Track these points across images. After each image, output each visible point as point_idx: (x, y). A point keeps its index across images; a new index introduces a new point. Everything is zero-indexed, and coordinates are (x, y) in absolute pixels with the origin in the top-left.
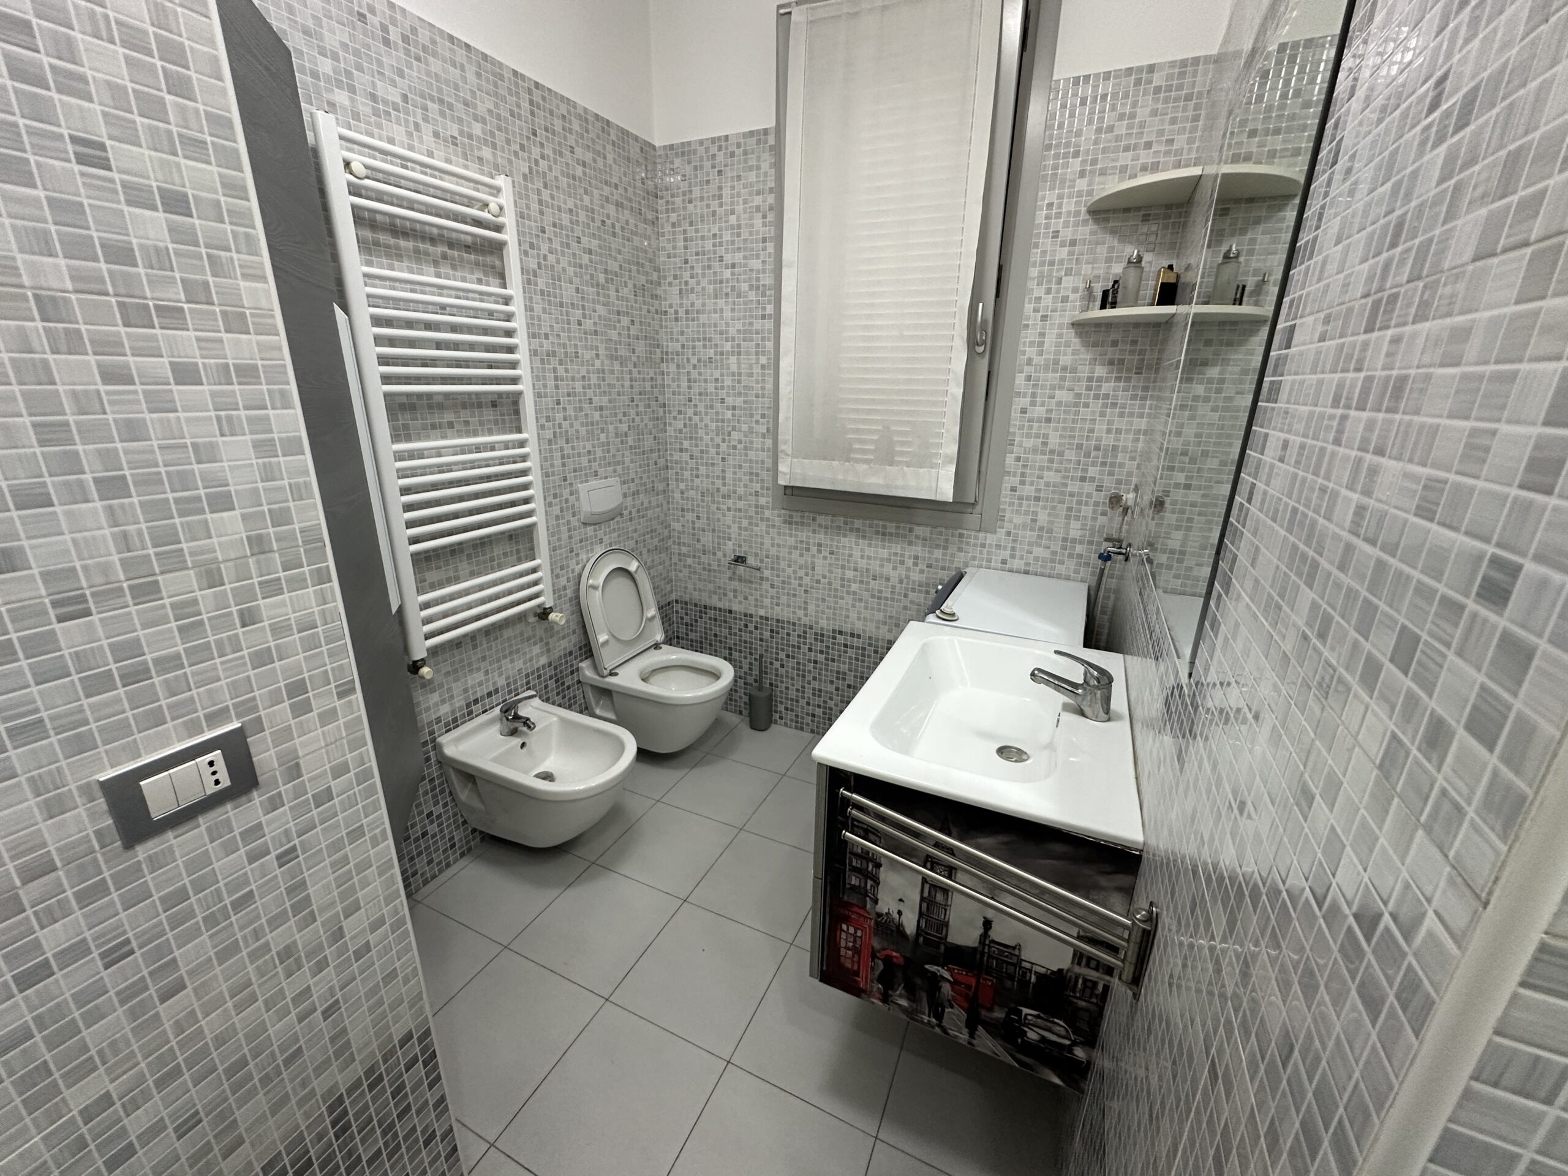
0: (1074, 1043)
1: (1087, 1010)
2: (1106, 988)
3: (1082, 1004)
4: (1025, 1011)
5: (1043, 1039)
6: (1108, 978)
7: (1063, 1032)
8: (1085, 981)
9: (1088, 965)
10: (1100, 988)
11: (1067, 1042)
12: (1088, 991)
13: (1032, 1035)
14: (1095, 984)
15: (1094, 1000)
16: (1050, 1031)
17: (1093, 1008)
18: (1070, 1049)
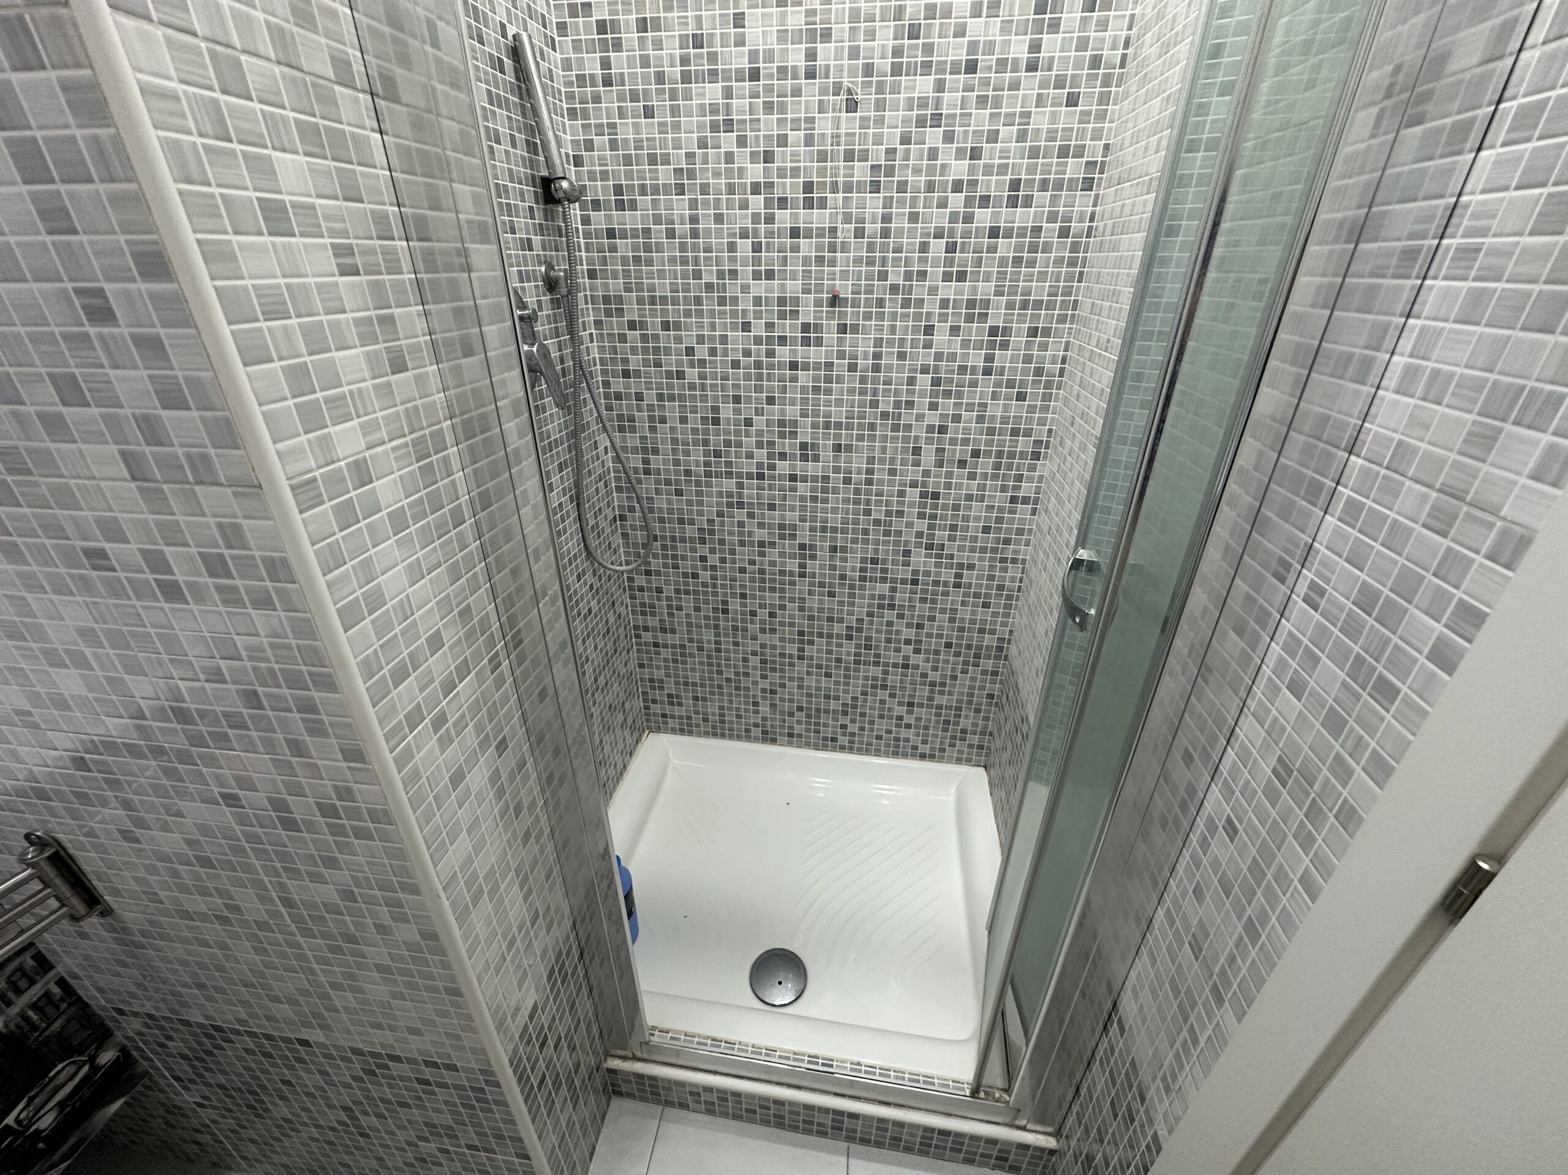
0: (92, 1059)
1: (69, 1021)
2: (61, 982)
3: (58, 1023)
4: (10, 1120)
5: (61, 1105)
6: (51, 974)
7: (72, 1069)
8: (34, 1006)
9: (19, 992)
10: (56, 990)
11: (86, 1069)
12: (50, 1010)
13: (46, 1122)
14: (47, 995)
15: (65, 1005)
16: (58, 1089)
17: (71, 1011)
18: (94, 1069)
